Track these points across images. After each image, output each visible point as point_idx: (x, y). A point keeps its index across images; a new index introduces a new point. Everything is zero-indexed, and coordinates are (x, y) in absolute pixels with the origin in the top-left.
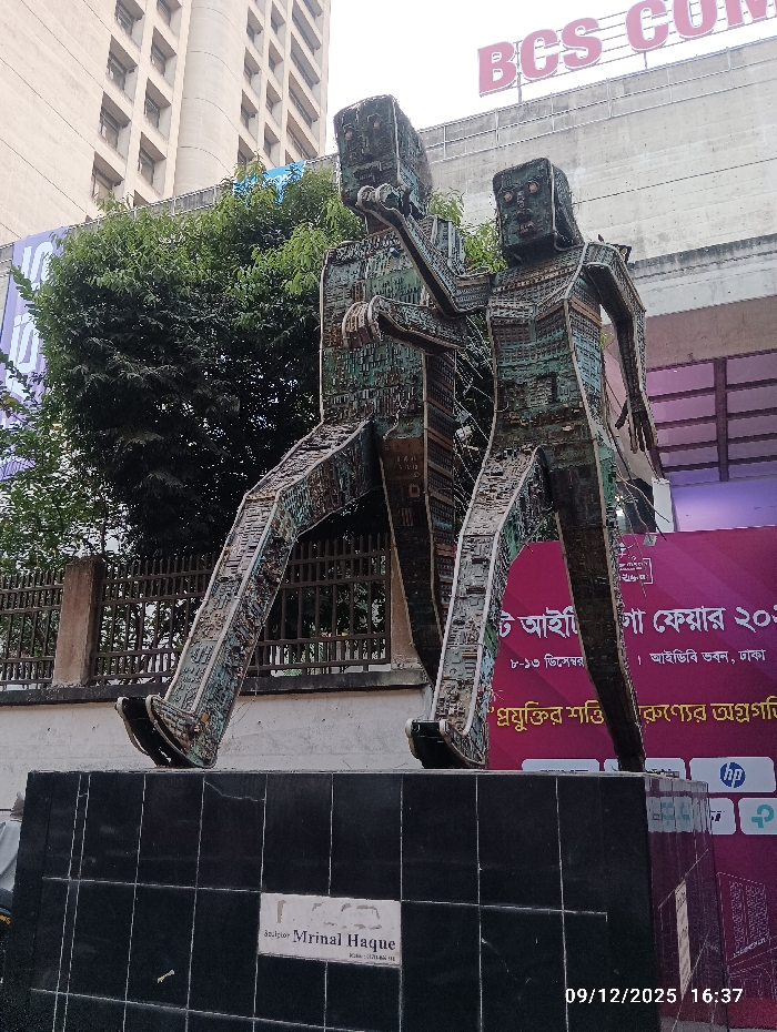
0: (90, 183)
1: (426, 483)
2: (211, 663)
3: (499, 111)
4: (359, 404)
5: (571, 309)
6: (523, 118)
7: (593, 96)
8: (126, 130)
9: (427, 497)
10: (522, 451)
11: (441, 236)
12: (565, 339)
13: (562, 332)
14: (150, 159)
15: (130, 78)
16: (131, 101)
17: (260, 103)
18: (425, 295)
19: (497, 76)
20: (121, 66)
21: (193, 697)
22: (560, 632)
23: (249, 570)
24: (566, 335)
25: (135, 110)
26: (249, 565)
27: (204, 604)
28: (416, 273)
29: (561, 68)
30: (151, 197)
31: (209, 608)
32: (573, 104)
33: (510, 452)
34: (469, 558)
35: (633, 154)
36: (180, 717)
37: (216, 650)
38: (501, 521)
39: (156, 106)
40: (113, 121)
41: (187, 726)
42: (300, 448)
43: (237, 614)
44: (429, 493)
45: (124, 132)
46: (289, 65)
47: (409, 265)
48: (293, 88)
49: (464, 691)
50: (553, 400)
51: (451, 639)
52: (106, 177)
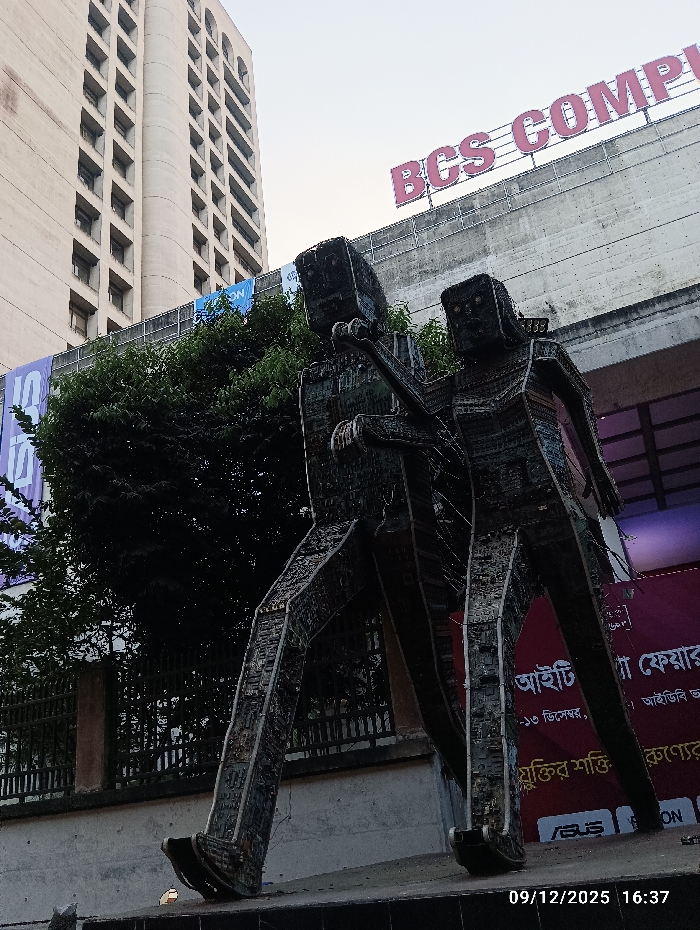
0: (69, 315)
1: (418, 571)
2: (246, 787)
3: (415, 217)
4: (347, 505)
5: (529, 400)
6: (435, 221)
7: (493, 195)
8: (96, 269)
9: (420, 584)
10: (505, 533)
11: (403, 349)
12: (528, 429)
13: (523, 422)
14: (119, 290)
15: (96, 226)
16: (99, 244)
17: (209, 233)
18: (396, 404)
19: (409, 189)
20: (86, 216)
21: (233, 826)
22: (552, 687)
23: (270, 685)
24: (528, 423)
25: (102, 250)
26: (270, 681)
27: (231, 724)
28: (385, 385)
29: (463, 176)
30: (124, 323)
31: (236, 729)
32: (477, 204)
33: (493, 535)
34: (476, 647)
35: (534, 239)
36: (223, 849)
37: (249, 772)
38: (499, 607)
39: (120, 245)
40: (84, 262)
41: (231, 857)
42: (299, 554)
43: (265, 731)
44: (422, 580)
45: (95, 271)
46: (230, 200)
47: (378, 377)
48: (236, 217)
49: (495, 788)
50: (526, 481)
51: (474, 734)
52: (81, 309)
